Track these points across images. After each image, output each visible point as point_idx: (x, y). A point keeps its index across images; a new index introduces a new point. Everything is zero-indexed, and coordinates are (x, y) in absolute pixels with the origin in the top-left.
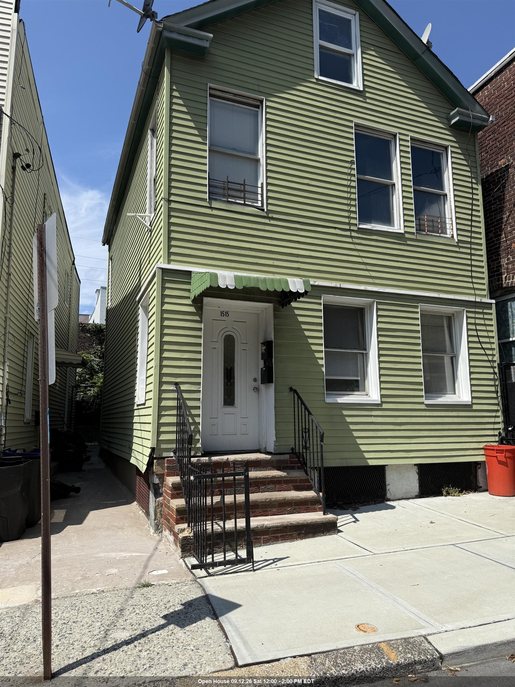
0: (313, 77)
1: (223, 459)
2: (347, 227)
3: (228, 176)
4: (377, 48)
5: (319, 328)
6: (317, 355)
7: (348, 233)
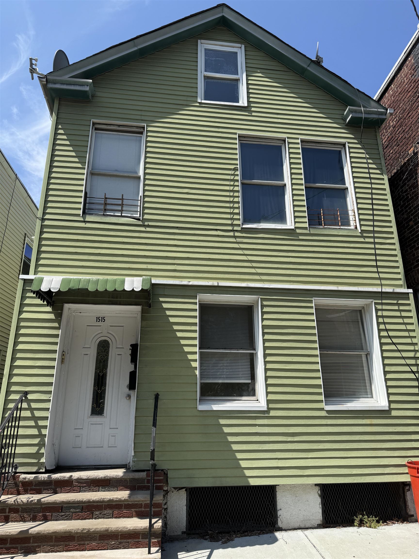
0: (197, 102)
1: (64, 477)
2: (230, 228)
3: (105, 193)
4: (263, 70)
5: (193, 328)
6: (190, 357)
7: (231, 234)
